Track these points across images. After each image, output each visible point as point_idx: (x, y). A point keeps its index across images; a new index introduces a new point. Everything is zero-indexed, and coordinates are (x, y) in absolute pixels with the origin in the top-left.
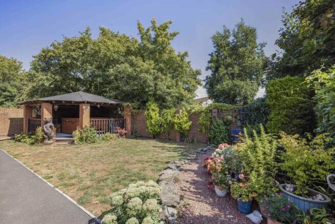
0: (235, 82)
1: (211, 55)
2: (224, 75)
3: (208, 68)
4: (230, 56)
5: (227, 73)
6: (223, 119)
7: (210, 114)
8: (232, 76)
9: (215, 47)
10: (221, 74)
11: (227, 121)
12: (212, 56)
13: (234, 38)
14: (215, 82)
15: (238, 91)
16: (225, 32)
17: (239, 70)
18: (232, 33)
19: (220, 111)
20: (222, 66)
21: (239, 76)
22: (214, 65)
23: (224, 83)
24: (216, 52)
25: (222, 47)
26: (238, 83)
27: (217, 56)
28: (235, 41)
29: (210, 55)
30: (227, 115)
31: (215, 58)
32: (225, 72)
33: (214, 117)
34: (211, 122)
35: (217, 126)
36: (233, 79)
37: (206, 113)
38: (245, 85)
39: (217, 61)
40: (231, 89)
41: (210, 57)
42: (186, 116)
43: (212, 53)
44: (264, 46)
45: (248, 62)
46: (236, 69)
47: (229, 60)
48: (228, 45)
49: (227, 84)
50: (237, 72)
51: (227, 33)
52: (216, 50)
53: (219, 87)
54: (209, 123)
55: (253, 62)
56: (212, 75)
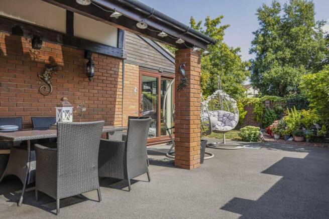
0: (286, 69)
1: (256, 33)
2: (273, 60)
3: (252, 51)
4: (281, 36)
5: (277, 59)
6: (274, 108)
7: (264, 105)
8: (283, 61)
9: (260, 24)
10: (269, 60)
11: (278, 110)
12: (257, 35)
13: (285, 13)
14: (262, 69)
15: (289, 80)
16: (274, 5)
17: (291, 54)
18: (282, 7)
19: (272, 102)
20: (270, 49)
21: (292, 61)
22: (260, 48)
23: (273, 71)
24: (262, 30)
25: (270, 25)
26: (290, 71)
27: (263, 35)
28: (287, 17)
29: (254, 33)
30: (278, 105)
31: (261, 39)
32: (274, 56)
33: (267, 107)
34: (264, 112)
35: (269, 115)
36: (283, 65)
37: (260, 105)
38: (298, 72)
39: (264, 42)
40: (281, 77)
41: (254, 36)
42: (242, 106)
43: (257, 31)
44: (323, 25)
45: (302, 45)
46: (287, 53)
47: (279, 42)
48: (278, 22)
49: (276, 71)
50: (289, 56)
51: (277, 7)
52: (261, 28)
53: (266, 74)
54: (262, 112)
55: (309, 44)
56: (257, 59)
